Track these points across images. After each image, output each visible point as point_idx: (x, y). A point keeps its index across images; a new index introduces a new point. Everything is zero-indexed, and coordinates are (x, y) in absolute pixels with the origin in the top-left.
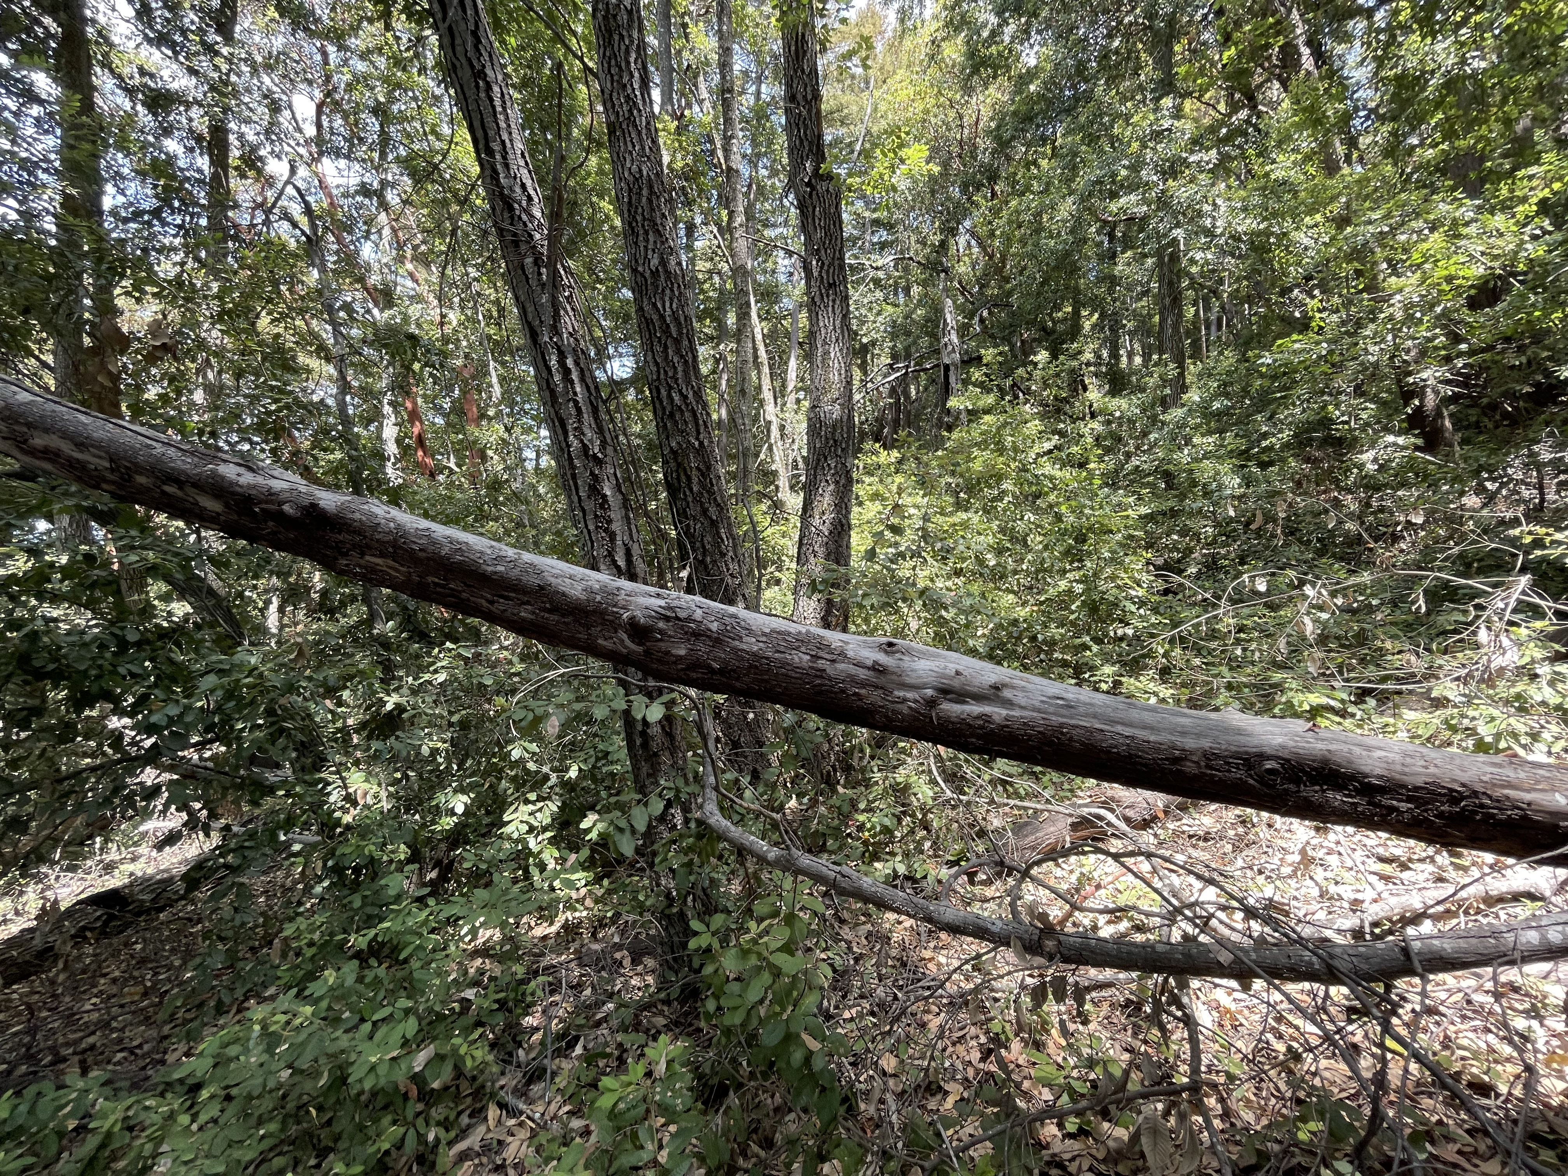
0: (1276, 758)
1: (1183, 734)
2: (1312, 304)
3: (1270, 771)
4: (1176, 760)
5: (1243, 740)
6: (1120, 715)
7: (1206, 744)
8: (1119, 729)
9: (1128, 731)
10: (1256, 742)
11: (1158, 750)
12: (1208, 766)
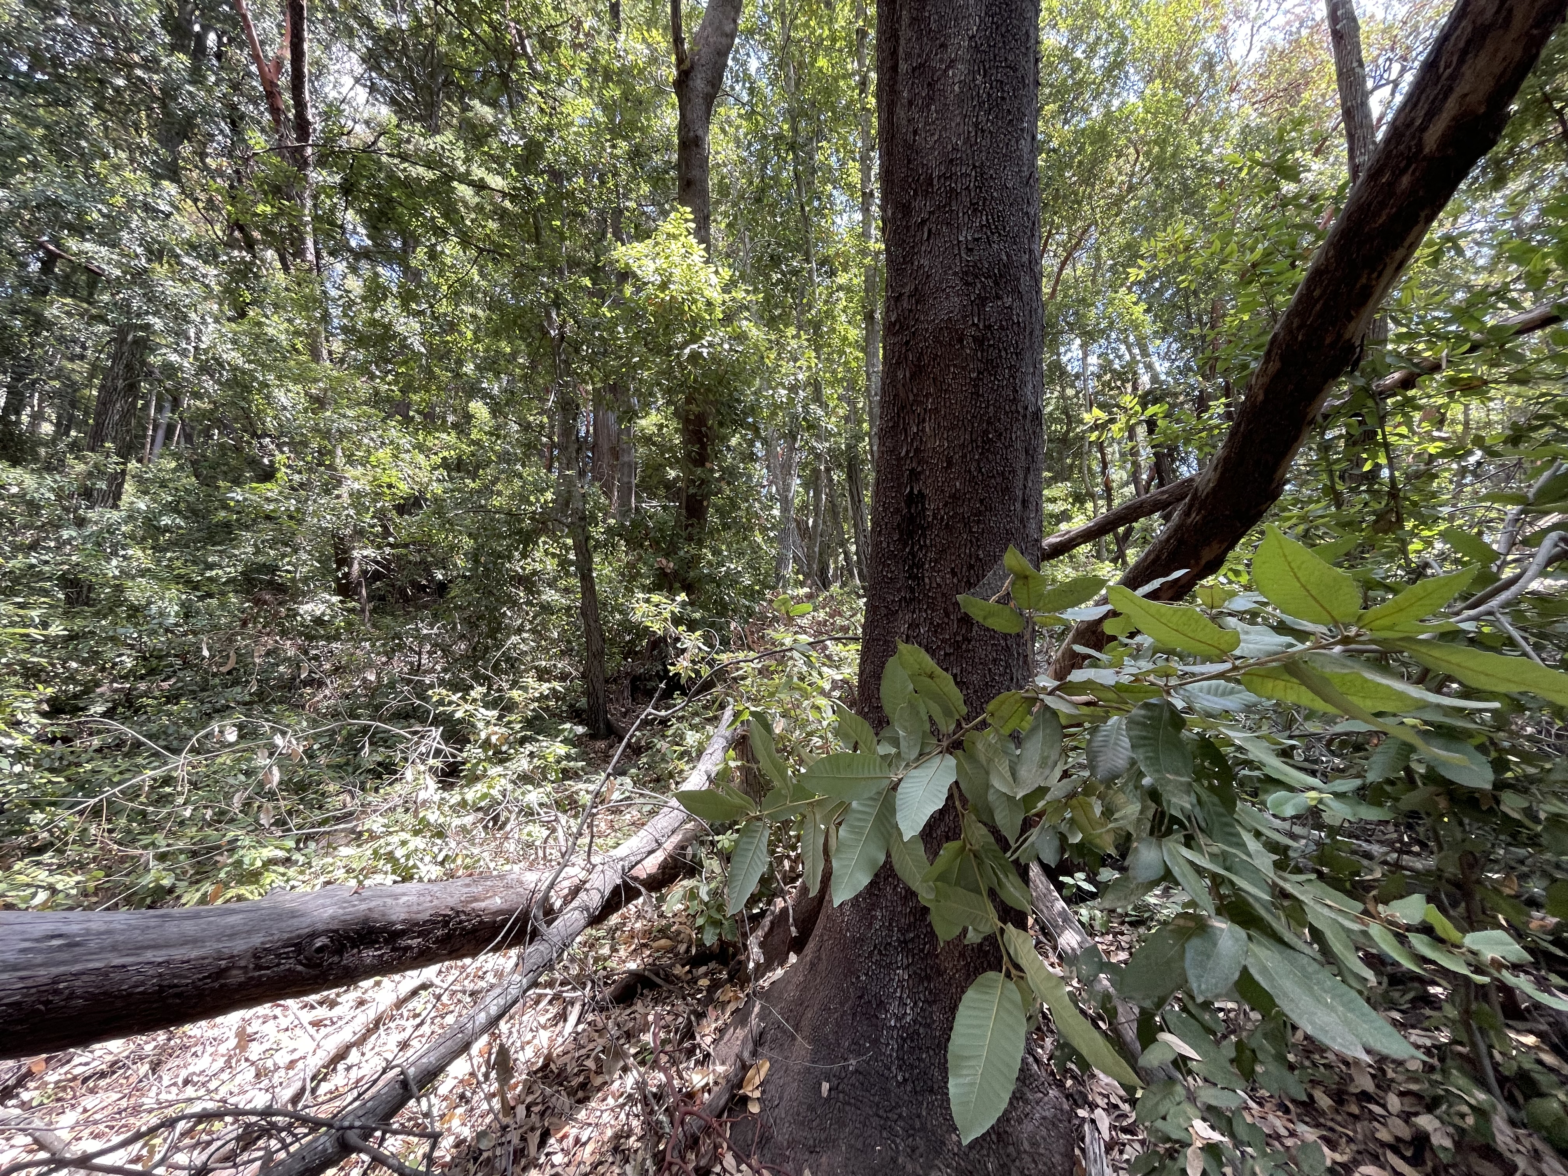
0: (325, 933)
1: (232, 936)
2: (279, 457)
3: (320, 950)
4: (222, 973)
5: (295, 922)
6: (153, 935)
7: (257, 940)
8: (149, 956)
9: (159, 956)
10: (306, 921)
11: (199, 968)
12: (258, 967)
